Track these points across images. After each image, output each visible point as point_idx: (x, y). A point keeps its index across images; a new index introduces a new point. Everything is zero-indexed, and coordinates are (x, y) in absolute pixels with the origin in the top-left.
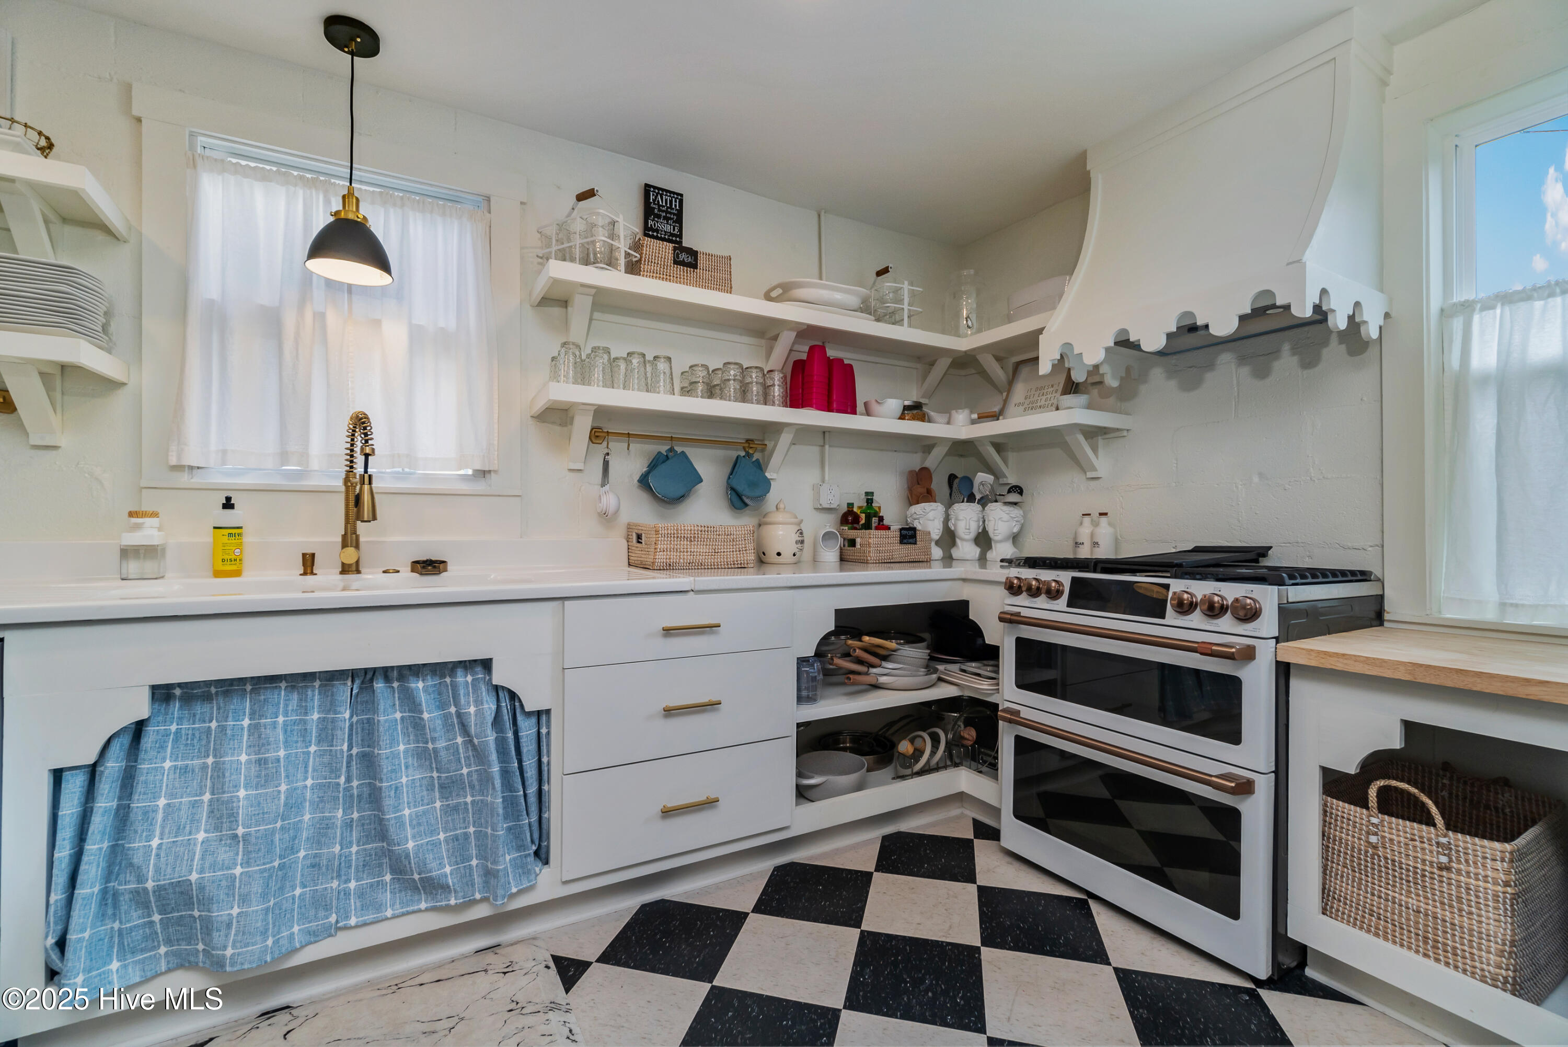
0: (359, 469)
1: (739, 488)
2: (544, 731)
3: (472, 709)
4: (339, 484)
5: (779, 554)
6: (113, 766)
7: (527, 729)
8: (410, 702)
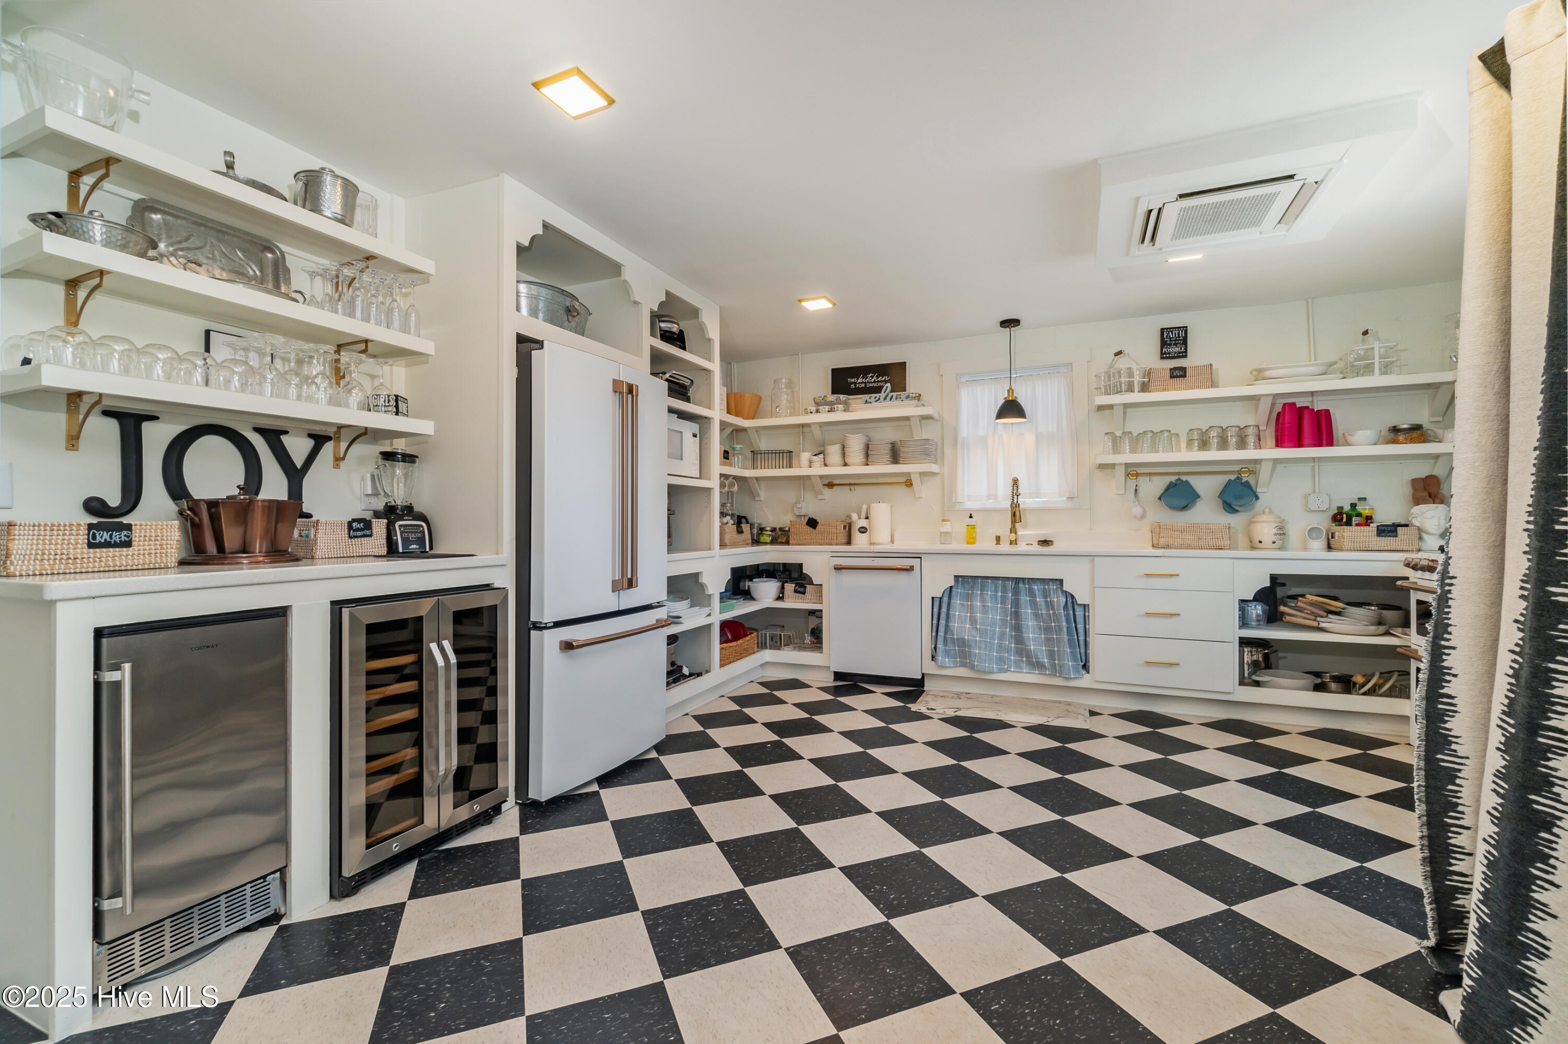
0: (1016, 500)
1: (1228, 500)
2: (1087, 614)
3: (1055, 600)
4: (1009, 506)
5: (1260, 542)
6: (945, 599)
7: (1079, 613)
8: (1031, 593)
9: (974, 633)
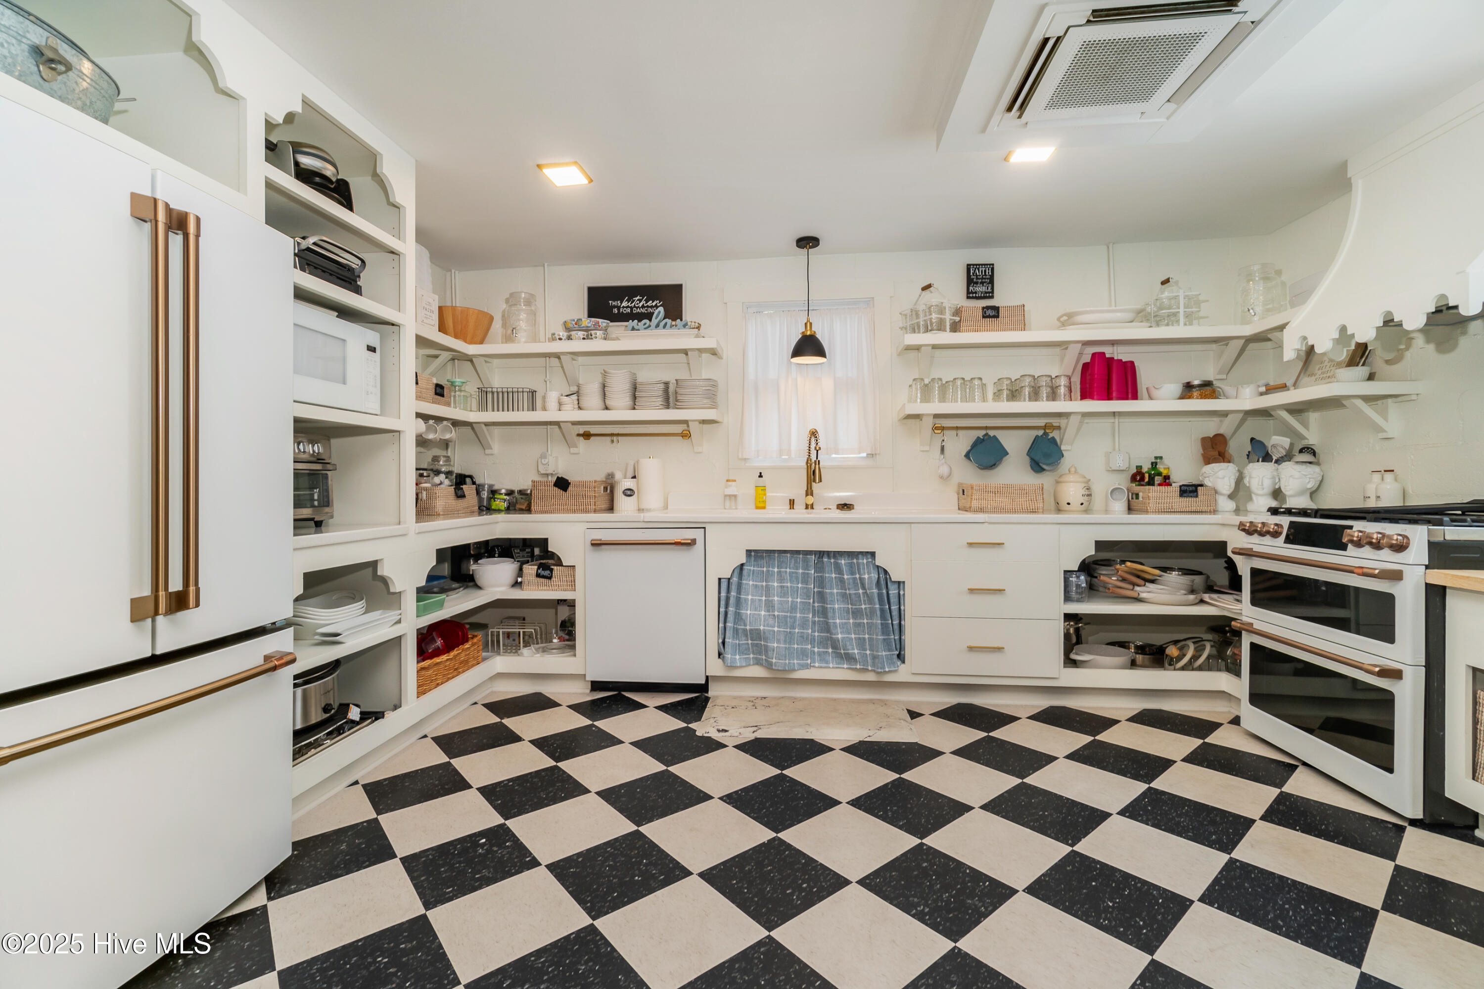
0: (813, 457)
1: (1036, 458)
2: (902, 593)
3: (866, 576)
4: (804, 464)
5: (1069, 504)
6: (735, 579)
7: (893, 592)
8: (838, 569)
9: (771, 622)
